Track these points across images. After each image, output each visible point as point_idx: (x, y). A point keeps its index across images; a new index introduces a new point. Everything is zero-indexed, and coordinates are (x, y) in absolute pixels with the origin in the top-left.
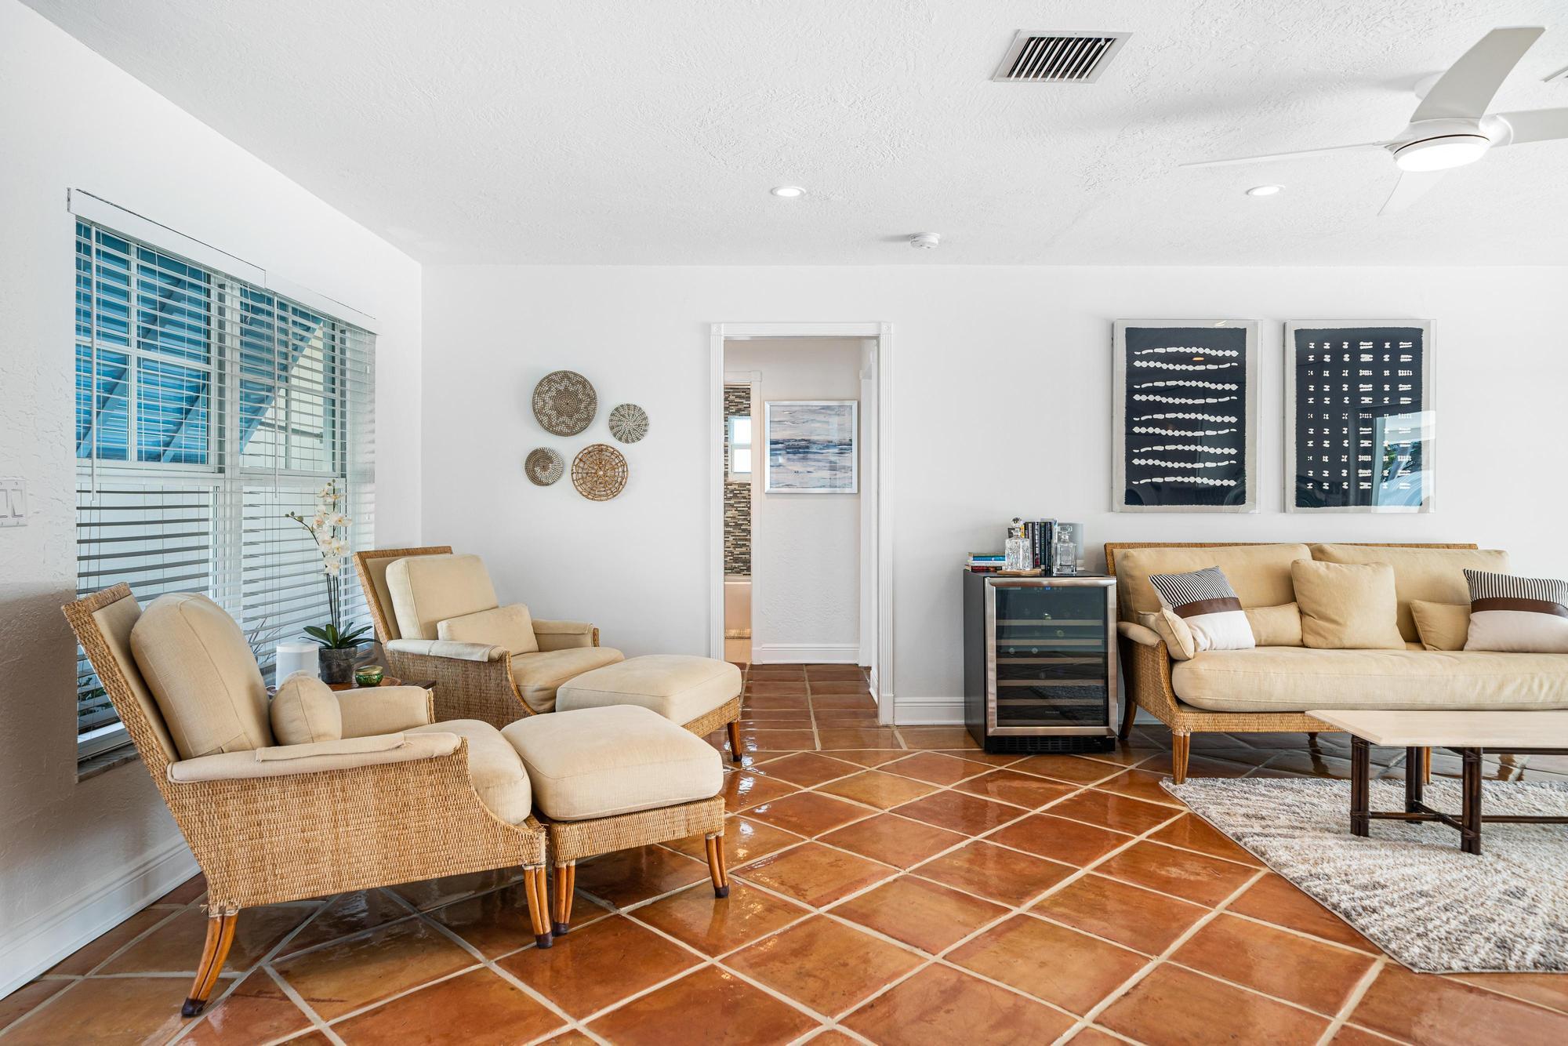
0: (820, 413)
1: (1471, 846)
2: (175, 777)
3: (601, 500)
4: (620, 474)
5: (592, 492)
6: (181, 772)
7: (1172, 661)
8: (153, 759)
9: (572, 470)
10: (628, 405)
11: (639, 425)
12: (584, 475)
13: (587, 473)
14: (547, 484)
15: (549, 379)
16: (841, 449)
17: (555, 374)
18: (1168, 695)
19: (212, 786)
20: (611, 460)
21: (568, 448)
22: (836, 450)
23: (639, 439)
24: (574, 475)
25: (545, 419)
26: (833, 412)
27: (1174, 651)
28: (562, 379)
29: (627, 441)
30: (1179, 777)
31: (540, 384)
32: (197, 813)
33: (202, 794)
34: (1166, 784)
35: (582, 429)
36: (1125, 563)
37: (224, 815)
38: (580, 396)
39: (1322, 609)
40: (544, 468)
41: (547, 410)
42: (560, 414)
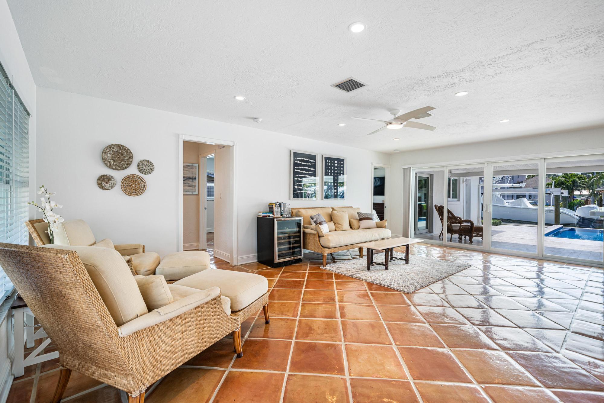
0: (186, 167)
1: (387, 268)
2: (123, 334)
3: (135, 196)
4: (143, 186)
5: (130, 193)
6: (125, 331)
7: (319, 237)
8: (112, 328)
9: (121, 184)
10: (146, 160)
11: (151, 168)
12: (126, 186)
13: (127, 185)
14: (108, 189)
15: (110, 147)
16: (193, 180)
17: (114, 145)
18: (320, 245)
19: (138, 334)
20: (138, 181)
21: (118, 175)
22: (191, 180)
23: (150, 173)
24: (122, 186)
25: (108, 163)
26: (190, 168)
27: (320, 234)
28: (116, 147)
29: (145, 174)
30: (325, 265)
31: (106, 148)
32: (131, 348)
33: (133, 338)
34: (322, 267)
35: (126, 168)
36: (299, 213)
37: (142, 345)
38: (124, 155)
39: (338, 222)
40: (107, 183)
41: (108, 159)
42: (114, 161)
